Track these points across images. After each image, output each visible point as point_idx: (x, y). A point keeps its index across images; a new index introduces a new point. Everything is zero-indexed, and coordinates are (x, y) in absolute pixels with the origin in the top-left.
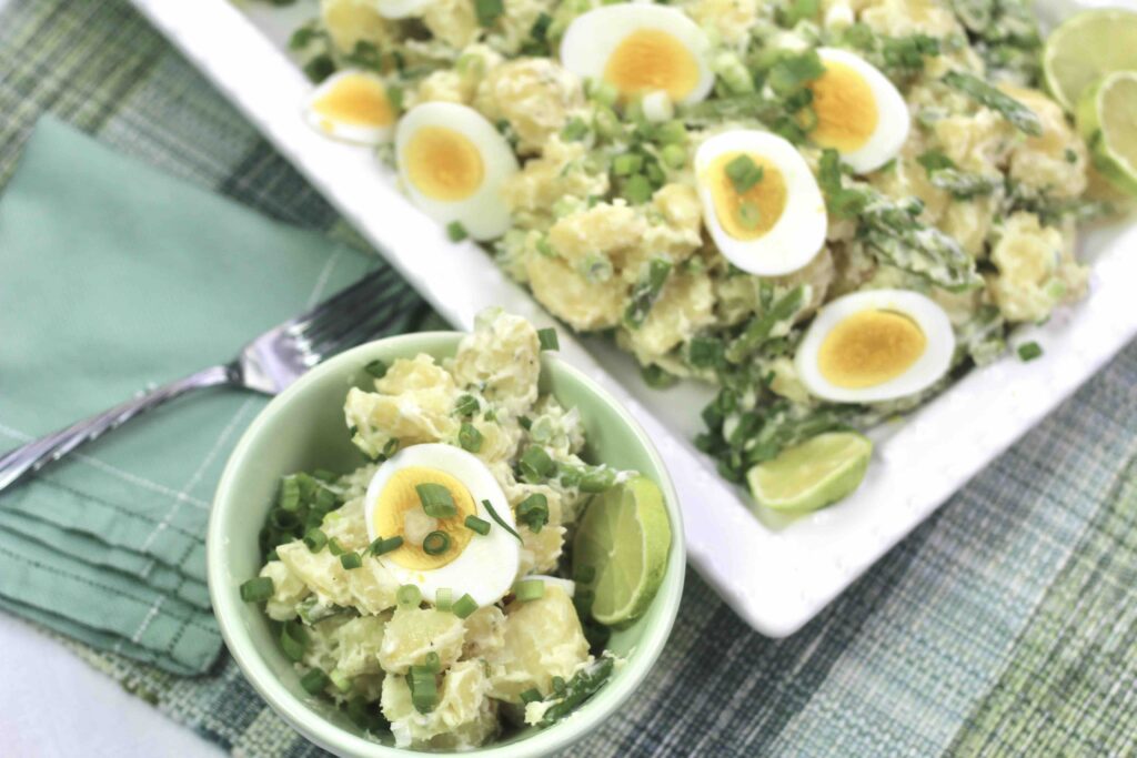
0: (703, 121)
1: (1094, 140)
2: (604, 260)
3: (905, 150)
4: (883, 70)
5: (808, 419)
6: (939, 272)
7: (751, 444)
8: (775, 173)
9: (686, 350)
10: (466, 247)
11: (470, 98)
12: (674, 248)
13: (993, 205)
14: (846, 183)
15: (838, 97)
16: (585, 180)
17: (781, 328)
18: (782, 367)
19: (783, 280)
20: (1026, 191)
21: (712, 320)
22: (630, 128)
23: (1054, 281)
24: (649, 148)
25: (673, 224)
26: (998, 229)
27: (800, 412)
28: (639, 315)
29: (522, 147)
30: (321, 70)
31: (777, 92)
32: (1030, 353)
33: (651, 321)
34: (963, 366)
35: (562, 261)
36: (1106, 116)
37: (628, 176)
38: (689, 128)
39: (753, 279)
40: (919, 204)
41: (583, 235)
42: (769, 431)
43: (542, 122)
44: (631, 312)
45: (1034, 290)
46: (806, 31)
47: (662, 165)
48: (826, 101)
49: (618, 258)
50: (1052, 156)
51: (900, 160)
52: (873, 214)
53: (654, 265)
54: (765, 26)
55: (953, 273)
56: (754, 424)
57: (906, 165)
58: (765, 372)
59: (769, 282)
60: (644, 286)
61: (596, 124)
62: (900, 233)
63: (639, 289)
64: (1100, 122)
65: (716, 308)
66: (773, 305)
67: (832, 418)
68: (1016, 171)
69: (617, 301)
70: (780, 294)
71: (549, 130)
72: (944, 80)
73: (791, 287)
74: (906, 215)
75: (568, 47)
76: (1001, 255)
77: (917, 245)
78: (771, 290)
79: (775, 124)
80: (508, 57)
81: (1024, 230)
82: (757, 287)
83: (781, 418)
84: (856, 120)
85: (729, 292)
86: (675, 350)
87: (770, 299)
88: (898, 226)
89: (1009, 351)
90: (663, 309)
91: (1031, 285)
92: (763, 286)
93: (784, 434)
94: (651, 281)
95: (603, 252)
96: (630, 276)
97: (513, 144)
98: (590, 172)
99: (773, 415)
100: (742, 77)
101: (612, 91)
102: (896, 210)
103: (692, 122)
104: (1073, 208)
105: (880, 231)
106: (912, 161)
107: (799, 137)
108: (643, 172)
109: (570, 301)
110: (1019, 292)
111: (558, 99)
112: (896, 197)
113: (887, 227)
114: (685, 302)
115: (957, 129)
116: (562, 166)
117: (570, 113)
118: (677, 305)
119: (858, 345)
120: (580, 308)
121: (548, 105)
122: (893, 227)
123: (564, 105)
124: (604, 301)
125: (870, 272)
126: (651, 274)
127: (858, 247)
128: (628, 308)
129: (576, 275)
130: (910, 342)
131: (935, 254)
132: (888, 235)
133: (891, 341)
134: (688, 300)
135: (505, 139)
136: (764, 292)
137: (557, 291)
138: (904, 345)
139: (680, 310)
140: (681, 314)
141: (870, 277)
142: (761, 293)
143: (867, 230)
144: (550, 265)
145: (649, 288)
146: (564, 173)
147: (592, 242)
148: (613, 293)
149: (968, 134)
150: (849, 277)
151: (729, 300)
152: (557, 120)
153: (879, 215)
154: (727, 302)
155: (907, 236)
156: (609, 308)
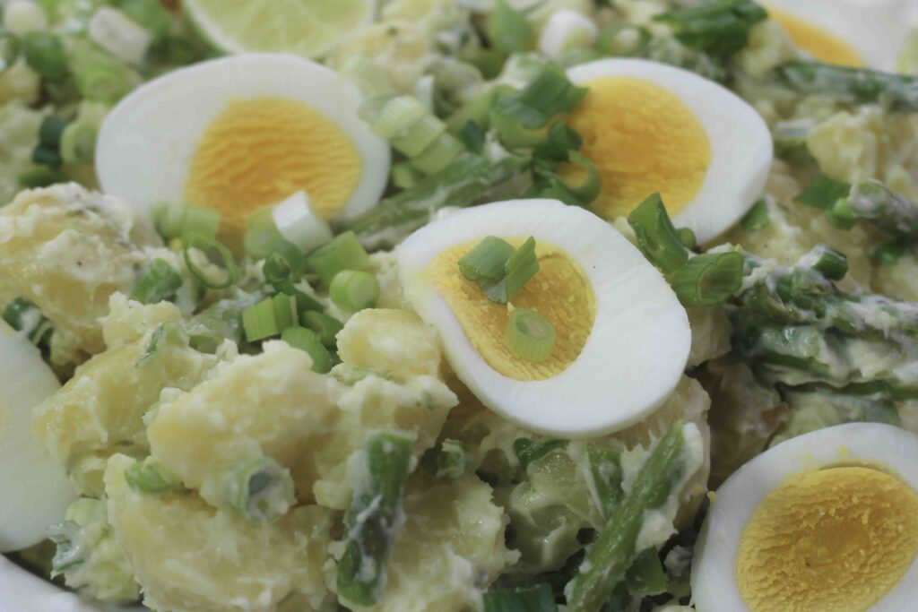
0: (388, 234)
2: (271, 464)
4: (688, 65)
15: (621, 128)
31: (508, 146)
33: (394, 583)
35: (186, 493)
37: (275, 336)
38: (370, 248)
43: (88, 276)
44: (350, 566)
48: (607, 139)
51: (771, 201)
52: (759, 287)
57: (782, 207)
61: (191, 271)
62: (820, 315)
63: (355, 513)
65: (513, 534)
66: (628, 486)
69: (315, 554)
70: (633, 462)
71: (105, 291)
74: (820, 280)
77: (858, 326)
78: (616, 460)
82: (585, 464)
87: (617, 479)
94: (376, 488)
95: (266, 449)
97: (41, 342)
98: (203, 345)
102: (798, 273)
103: (373, 239)
105: (780, 321)
106: (791, 206)
108: (301, 324)
112: (788, 255)
113: (791, 308)
114: (452, 530)
115: (849, 134)
116: (146, 340)
117: (136, 255)
118: (438, 540)
119: (804, 543)
120: (245, 579)
121: (95, 247)
122: (802, 304)
123: (124, 245)
124: (288, 559)
125: (776, 411)
126: (373, 469)
127: (745, 371)
128: (341, 564)
129: (221, 518)
130: (898, 512)
131: (895, 336)
132: (798, 324)
133: (865, 520)
134: (456, 524)
135: (22, 335)
136: (601, 468)
137: (189, 555)
138: (889, 522)
139: (447, 547)
140: (450, 553)
141: (783, 418)
142: (595, 472)
143: (754, 333)
144: (165, 509)
145: (375, 503)
146: (152, 349)
147: (237, 429)
148: (304, 541)
149: (871, 137)
150: (745, 428)
151: (534, 514)
152: (117, 271)
153: (771, 286)
154: (531, 521)
155: (832, 312)
156: (302, 571)
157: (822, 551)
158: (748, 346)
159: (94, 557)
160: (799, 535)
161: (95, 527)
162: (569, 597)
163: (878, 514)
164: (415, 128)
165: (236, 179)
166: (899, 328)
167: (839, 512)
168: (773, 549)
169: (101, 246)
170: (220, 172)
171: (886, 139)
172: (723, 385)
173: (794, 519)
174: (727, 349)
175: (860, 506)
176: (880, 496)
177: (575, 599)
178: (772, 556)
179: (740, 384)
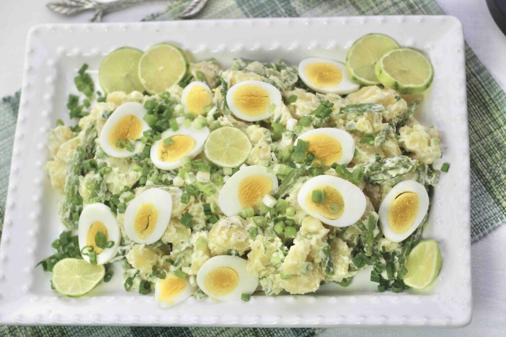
0: (286, 192)
1: (396, 87)
2: (307, 263)
3: (356, 144)
5: (403, 250)
6: (402, 171)
7: (396, 274)
8: (328, 187)
9: (353, 266)
10: (252, 299)
11: (210, 254)
12: (323, 240)
13: (393, 135)
14: (351, 170)
15: (319, 147)
16: (273, 245)
17: (376, 232)
18: (383, 242)
19: (363, 218)
20: (395, 121)
21: (352, 249)
22: (268, 215)
23: (432, 141)
24: (280, 216)
25: (316, 233)
26: (401, 140)
27: (400, 250)
28: (332, 269)
29: (241, 254)
30: (147, 288)
31: (300, 163)
32: (446, 168)
33: (335, 267)
34: (430, 190)
35: (294, 276)
36: (393, 76)
37: (284, 231)
38: (284, 198)
39: (353, 226)
40: (377, 156)
41: (296, 262)
42: (397, 265)
43: (243, 240)
44: (328, 270)
45: (430, 149)
46: (286, 135)
47: (288, 217)
48: (318, 151)
49: (310, 259)
50: (393, 104)
51: (357, 148)
52: (367, 172)
53: (324, 250)
54: (274, 145)
55: (406, 167)
56: (391, 267)
57: (360, 147)
58: (381, 249)
59: (359, 223)
60: (326, 259)
61: (258, 225)
62: (380, 170)
63: (325, 262)
64: (393, 80)
65: (349, 244)
66: (367, 227)
67: (410, 243)
68: (388, 118)
69: (320, 272)
70: (366, 223)
71: (247, 240)
72: (341, 113)
73: (368, 217)
74: (377, 163)
75: (223, 209)
76: (409, 147)
77: (388, 169)
78: (362, 223)
79: (309, 173)
80: (207, 229)
81: (408, 133)
82: (357, 227)
83: (396, 258)
84: (332, 148)
85: (348, 236)
86: (350, 269)
87: (364, 227)
88: (377, 169)
89: (439, 173)
90: (336, 261)
91: (427, 148)
92: (358, 225)
93: (402, 262)
94: (327, 257)
95: (305, 262)
96: (317, 261)
97: (238, 255)
98: (272, 241)
99: (394, 260)
100: (285, 168)
101: (251, 210)
102: (373, 164)
103: (283, 195)
104: (409, 112)
105: (374, 175)
106: (360, 145)
107: (321, 170)
108: (286, 225)
109: (307, 285)
110: (427, 153)
111: (239, 228)
112: (368, 160)
113: (375, 172)
114: (339, 252)
115: (364, 123)
116: (262, 247)
117: (247, 229)
118: (338, 255)
119: (399, 215)
120: (313, 284)
121: (240, 233)
122: (376, 170)
123: (243, 228)
124: (317, 275)
125: (380, 190)
126: (325, 253)
127: (370, 186)
128: (326, 271)
129: (302, 276)
130: (413, 199)
131: (396, 166)
132: (377, 174)
133: (408, 204)
134: (340, 250)
135: (233, 256)
136: (360, 226)
137: (301, 286)
138: (412, 201)
139: (341, 255)
140: (342, 257)
141: (382, 191)
142: (359, 227)
143: (369, 178)
144: (292, 280)
145: (328, 259)
146: (266, 249)
147: (300, 262)
148: (317, 270)
149: (368, 121)
150: (376, 197)
151: (350, 238)
152: (246, 235)
153: (369, 170)
154: (350, 240)
155: (383, 169)
156: (320, 276)
157: (403, 214)
158: (369, 181)
159: (273, 289)
160: (397, 215)
161: (270, 283)
162: (366, 251)
163: (409, 201)
164: (280, 170)
165: (249, 197)
166: (396, 165)
167: (403, 206)
168: (395, 219)
169: (241, 232)
170: (245, 197)
171: (371, 119)
172: (367, 190)
173: (396, 212)
174: (365, 184)
175: (406, 202)
176: (408, 198)
177: (368, 251)
178: (395, 221)
179: (370, 188)
